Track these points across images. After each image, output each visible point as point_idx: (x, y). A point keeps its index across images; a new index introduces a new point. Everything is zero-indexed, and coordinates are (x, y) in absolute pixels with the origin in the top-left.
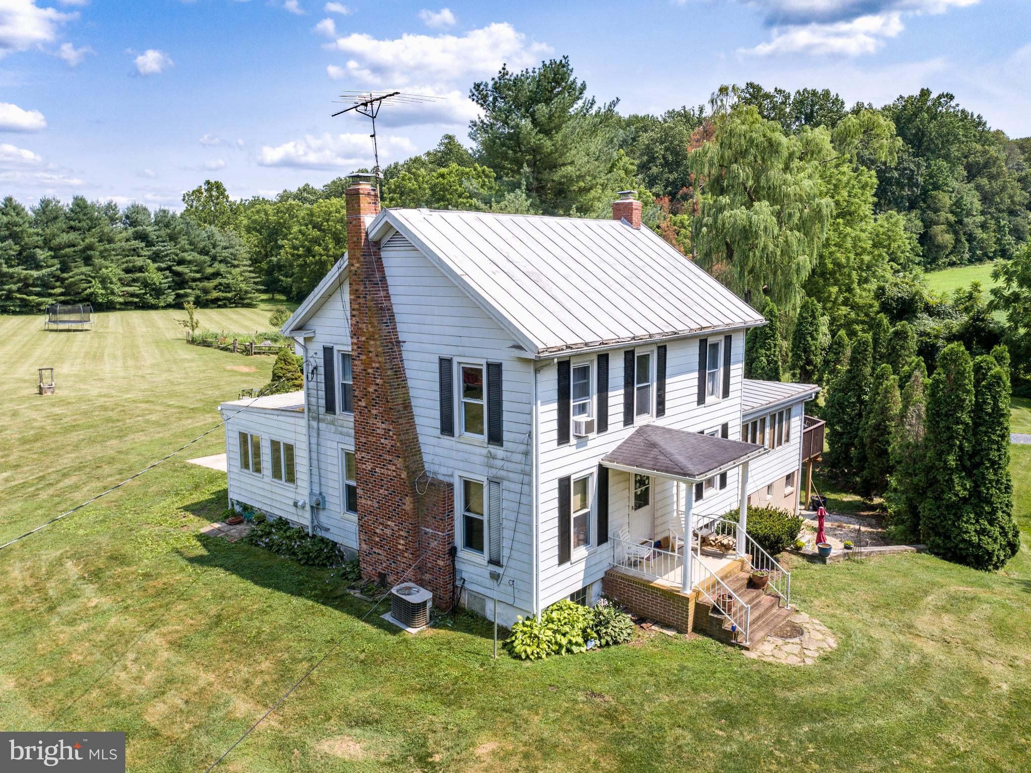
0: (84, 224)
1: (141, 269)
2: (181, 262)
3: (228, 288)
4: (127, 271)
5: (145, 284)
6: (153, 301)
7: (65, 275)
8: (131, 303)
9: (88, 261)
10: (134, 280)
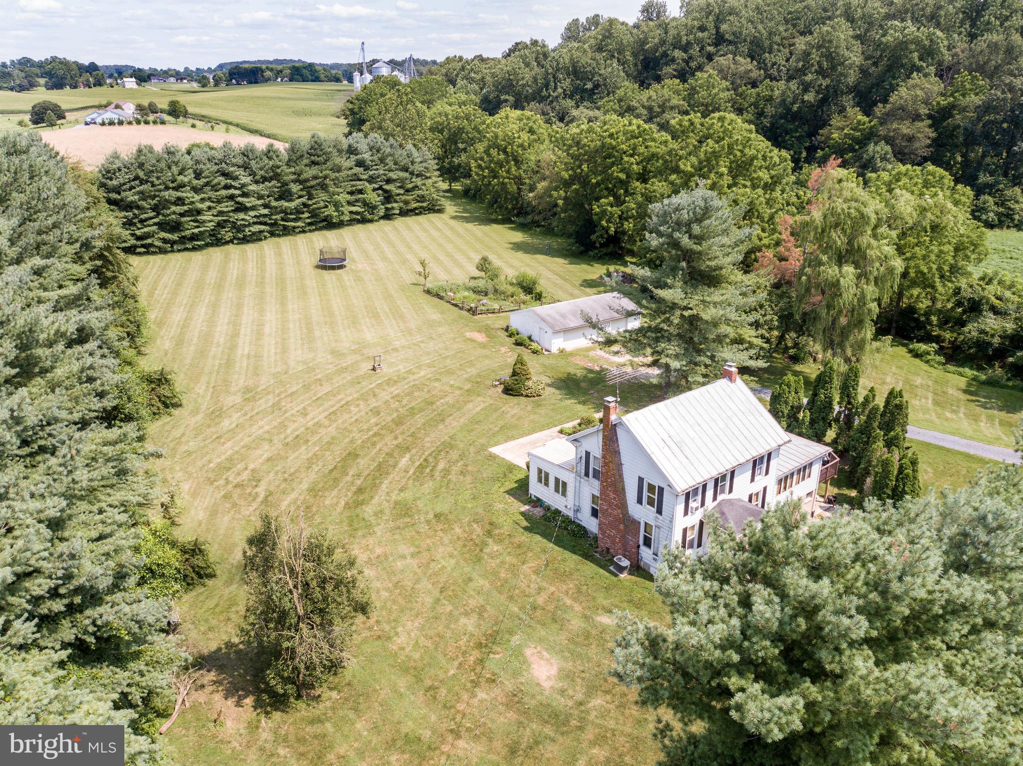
0: (321, 159)
1: (361, 192)
2: (389, 181)
3: (422, 199)
4: (351, 193)
5: (365, 204)
6: (370, 217)
7: (310, 202)
8: (354, 220)
9: (324, 187)
10: (357, 201)
